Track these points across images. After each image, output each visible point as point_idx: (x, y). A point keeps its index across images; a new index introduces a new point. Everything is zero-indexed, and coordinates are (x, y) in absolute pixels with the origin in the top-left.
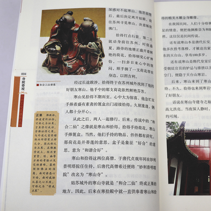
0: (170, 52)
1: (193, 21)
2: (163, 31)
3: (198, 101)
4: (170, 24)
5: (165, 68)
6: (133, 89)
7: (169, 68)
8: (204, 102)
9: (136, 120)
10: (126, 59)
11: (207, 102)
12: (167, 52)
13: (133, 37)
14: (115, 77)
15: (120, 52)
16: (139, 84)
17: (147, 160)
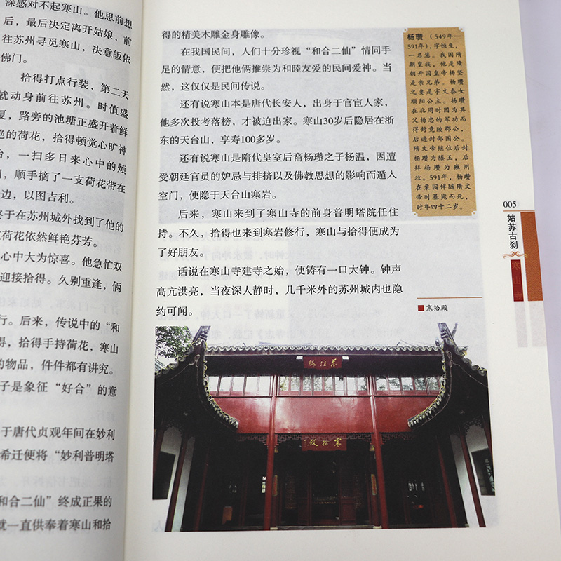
0: (179, 131)
1: (249, 43)
2: (165, 70)
3: (249, 269)
4: (185, 52)
5: (163, 176)
6: (60, 234)
7: (174, 177)
8: (264, 271)
9: (60, 322)
10: (47, 146)
11: (272, 271)
12: (170, 132)
13: (72, 84)
14: (9, 198)
15: (29, 125)
16: (78, 221)
17: (85, 437)
